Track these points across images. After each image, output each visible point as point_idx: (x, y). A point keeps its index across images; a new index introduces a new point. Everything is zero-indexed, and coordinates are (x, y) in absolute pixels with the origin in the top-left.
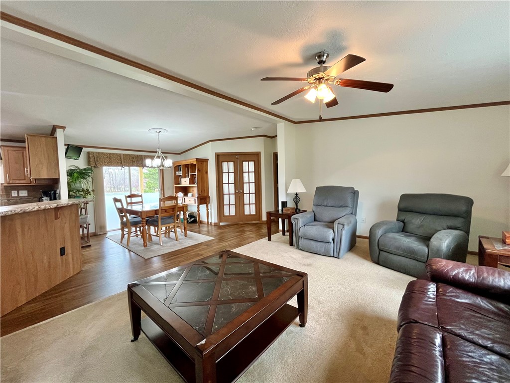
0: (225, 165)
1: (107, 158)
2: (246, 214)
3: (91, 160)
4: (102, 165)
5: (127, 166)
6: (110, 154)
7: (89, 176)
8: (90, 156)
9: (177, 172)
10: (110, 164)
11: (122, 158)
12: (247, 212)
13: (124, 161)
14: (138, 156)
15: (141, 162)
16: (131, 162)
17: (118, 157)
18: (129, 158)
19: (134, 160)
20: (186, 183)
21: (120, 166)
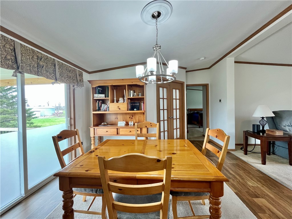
9: (96, 95)
11: (19, 51)
13: (21, 58)
14: (47, 58)
15: (53, 71)
16: (36, 66)
17: (8, 46)
18: (31, 57)
19: (41, 63)
20: (120, 109)
21: (12, 68)
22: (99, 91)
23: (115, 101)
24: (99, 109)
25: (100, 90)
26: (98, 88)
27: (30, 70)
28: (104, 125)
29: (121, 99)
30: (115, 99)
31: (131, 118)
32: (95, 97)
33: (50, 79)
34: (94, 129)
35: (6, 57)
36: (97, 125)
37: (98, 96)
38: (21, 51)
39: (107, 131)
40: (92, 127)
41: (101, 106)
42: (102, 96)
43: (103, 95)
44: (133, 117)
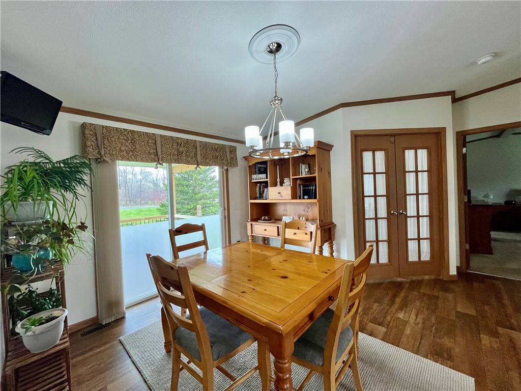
0: (367, 156)
1: (127, 140)
2: (410, 260)
3: (89, 143)
4: (114, 158)
5: (166, 162)
6: (133, 132)
7: (81, 181)
8: (87, 132)
9: (254, 176)
10: (132, 155)
11: (159, 143)
12: (413, 257)
13: (162, 149)
14: (188, 142)
15: (195, 155)
16: (176, 153)
17: (151, 141)
18: (171, 145)
19: (181, 149)
20: (281, 196)
21: (155, 161)
22: (259, 170)
23: (278, 183)
24: (261, 197)
25: (261, 167)
26: (259, 166)
27: (170, 159)
28: (265, 220)
29: (286, 180)
30: (278, 180)
31: (306, 211)
32: (253, 179)
33: (192, 164)
34: (252, 224)
35: (149, 152)
36: (256, 219)
37: (258, 177)
38: (161, 142)
39: (265, 230)
40: (249, 222)
41: (263, 192)
42: (261, 177)
43: (264, 176)
44: (308, 209)
